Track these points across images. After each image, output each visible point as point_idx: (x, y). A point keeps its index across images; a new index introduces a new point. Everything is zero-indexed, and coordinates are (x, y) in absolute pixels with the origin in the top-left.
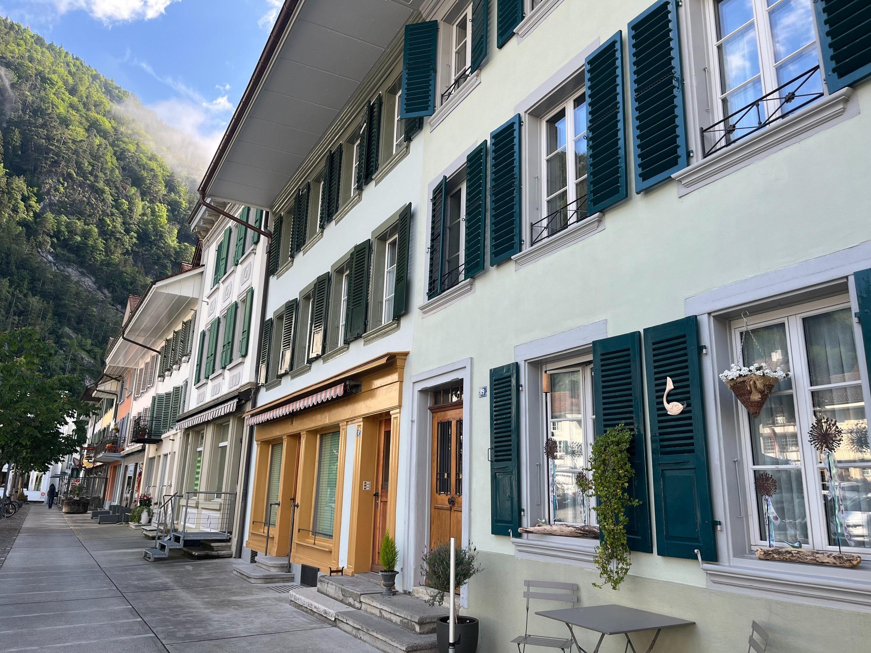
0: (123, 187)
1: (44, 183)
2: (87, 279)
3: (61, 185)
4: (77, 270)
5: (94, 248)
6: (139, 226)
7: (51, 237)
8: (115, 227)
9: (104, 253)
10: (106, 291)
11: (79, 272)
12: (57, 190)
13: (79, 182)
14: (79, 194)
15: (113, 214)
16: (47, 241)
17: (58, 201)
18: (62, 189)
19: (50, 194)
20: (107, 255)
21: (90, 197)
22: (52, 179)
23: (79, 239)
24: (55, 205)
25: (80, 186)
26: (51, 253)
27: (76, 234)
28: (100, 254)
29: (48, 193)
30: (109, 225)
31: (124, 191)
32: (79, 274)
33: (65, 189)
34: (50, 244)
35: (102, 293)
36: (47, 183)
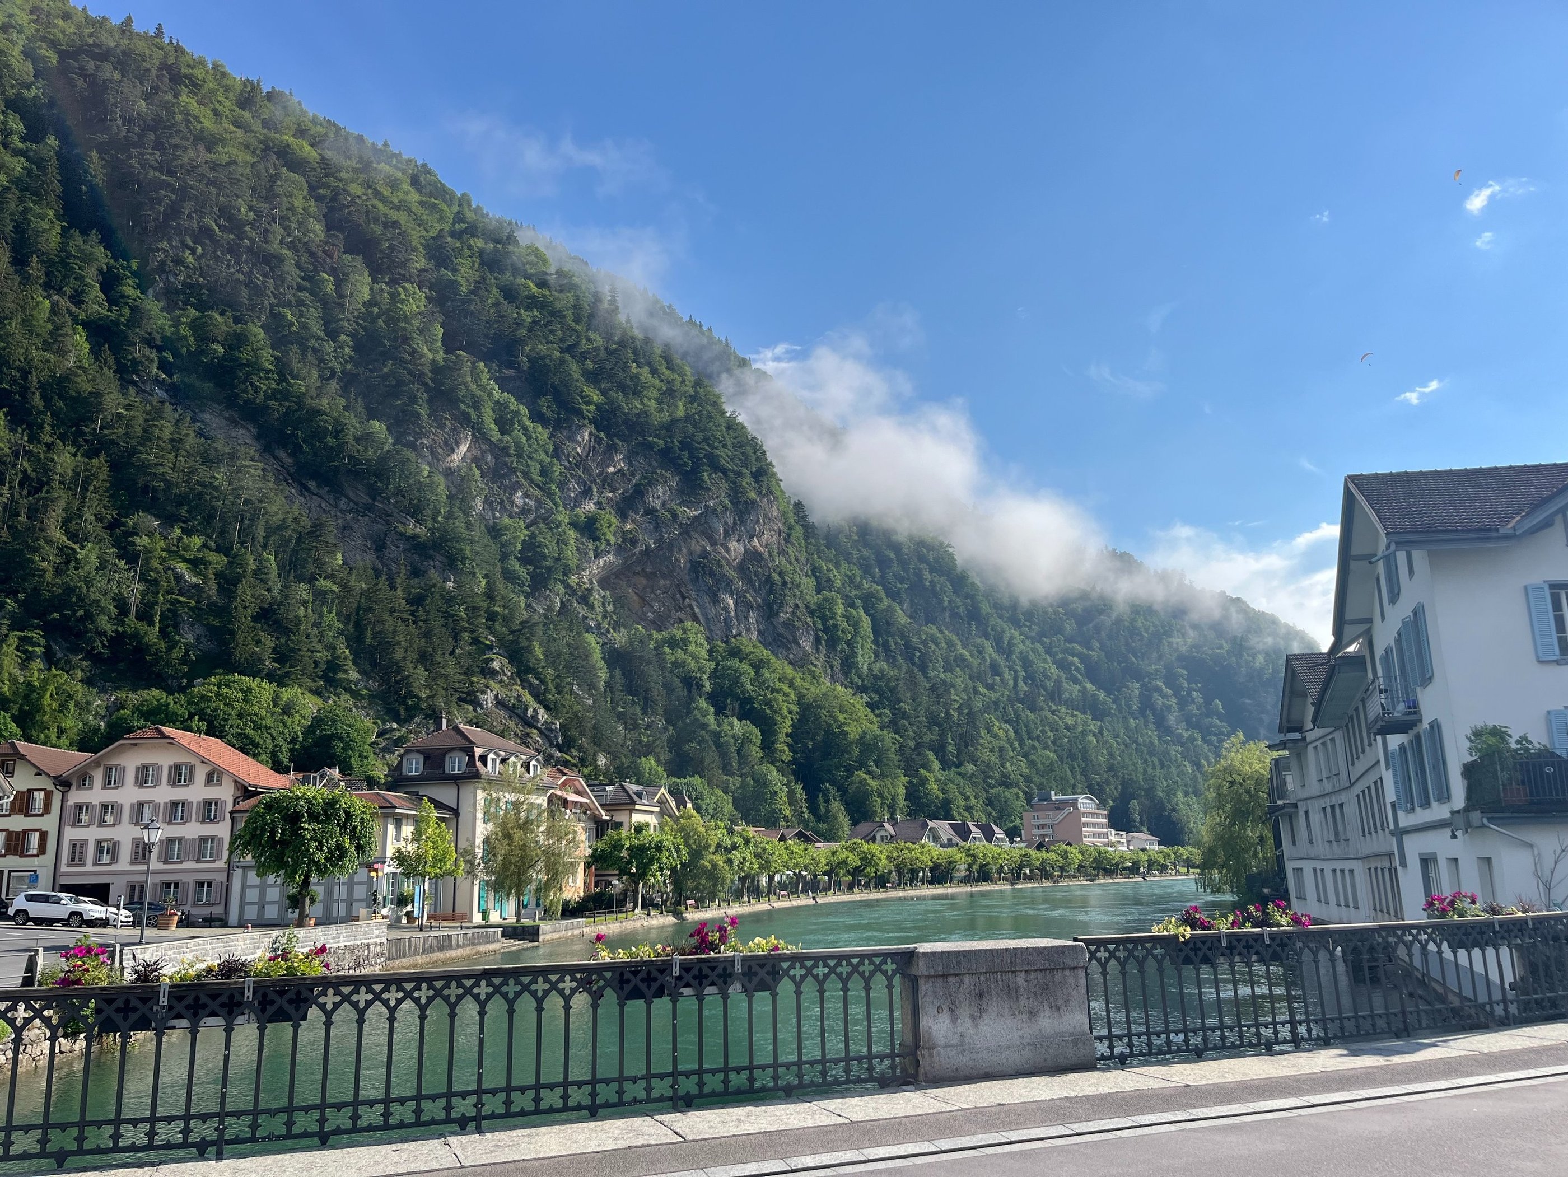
0: (324, 252)
1: (153, 251)
2: (241, 431)
3: (188, 252)
4: (220, 415)
5: (254, 366)
6: (358, 324)
7: (159, 349)
8: (304, 327)
9: (276, 376)
10: (282, 454)
11: (226, 418)
12: (179, 261)
13: (228, 243)
14: (228, 266)
15: (301, 303)
16: (148, 358)
17: (184, 283)
18: (190, 259)
19: (165, 272)
20: (282, 379)
21: (251, 272)
22: (169, 241)
23: (220, 350)
24: (177, 292)
25: (230, 251)
26: (161, 384)
27: (214, 341)
28: (267, 379)
29: (161, 268)
30: (292, 324)
31: (328, 260)
32: (225, 422)
33: (198, 258)
34: (156, 364)
35: (275, 458)
36: (158, 250)
